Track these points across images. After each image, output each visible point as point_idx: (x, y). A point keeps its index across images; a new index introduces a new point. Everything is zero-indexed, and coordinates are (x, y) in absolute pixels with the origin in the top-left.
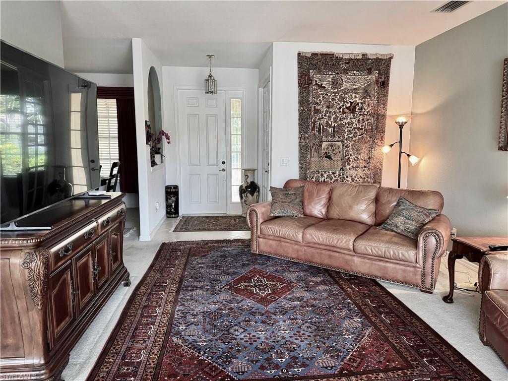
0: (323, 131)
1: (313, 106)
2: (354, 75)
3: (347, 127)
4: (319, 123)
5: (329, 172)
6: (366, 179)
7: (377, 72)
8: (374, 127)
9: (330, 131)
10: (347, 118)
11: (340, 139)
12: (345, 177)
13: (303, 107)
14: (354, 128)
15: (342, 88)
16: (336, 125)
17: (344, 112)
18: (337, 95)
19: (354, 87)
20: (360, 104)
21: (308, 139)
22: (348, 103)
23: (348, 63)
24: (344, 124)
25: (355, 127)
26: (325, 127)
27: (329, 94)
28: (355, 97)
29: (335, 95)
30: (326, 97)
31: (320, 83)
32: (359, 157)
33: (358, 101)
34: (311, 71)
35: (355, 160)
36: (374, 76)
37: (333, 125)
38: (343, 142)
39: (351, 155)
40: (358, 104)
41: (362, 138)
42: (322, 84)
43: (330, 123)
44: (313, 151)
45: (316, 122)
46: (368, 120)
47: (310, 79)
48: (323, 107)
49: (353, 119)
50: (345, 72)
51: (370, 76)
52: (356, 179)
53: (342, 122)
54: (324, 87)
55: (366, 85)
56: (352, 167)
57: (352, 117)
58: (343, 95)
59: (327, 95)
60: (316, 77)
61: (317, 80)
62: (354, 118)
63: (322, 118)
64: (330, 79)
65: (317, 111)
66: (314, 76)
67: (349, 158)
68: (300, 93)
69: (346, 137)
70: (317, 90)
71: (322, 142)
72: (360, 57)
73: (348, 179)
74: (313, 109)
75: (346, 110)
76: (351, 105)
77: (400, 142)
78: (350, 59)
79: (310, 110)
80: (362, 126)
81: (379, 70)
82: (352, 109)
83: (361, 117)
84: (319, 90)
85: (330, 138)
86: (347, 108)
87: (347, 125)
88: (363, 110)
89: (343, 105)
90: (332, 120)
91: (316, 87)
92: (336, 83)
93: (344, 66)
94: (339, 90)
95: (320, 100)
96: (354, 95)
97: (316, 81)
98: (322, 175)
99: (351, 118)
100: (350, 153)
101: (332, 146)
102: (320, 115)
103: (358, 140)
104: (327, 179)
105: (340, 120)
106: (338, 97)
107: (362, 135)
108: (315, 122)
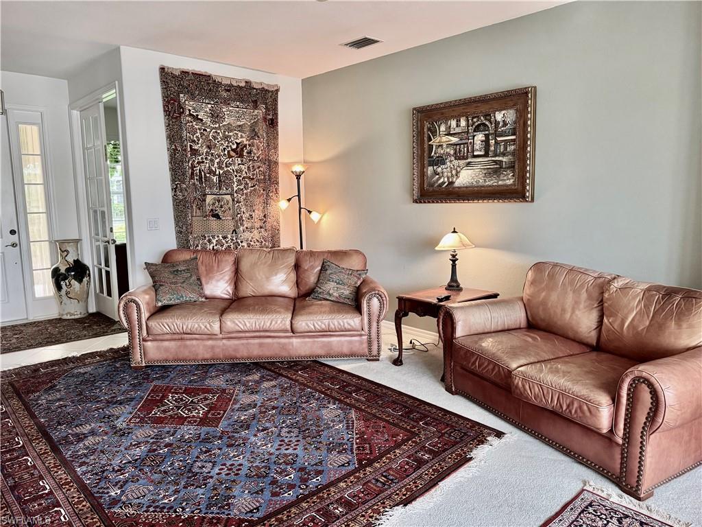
0: (206, 181)
1: (189, 144)
2: (238, 107)
3: (236, 176)
4: (198, 168)
5: (218, 237)
6: (264, 242)
7: (264, 106)
8: (267, 177)
9: (215, 180)
10: (235, 164)
11: (228, 192)
12: (239, 241)
13: (175, 146)
14: (244, 178)
15: (225, 123)
16: (221, 172)
17: (230, 157)
18: (218, 131)
19: (239, 123)
20: (248, 147)
21: (186, 190)
22: (233, 144)
23: (229, 91)
24: (231, 171)
25: (245, 175)
26: (208, 175)
27: (208, 130)
28: (242, 137)
29: (216, 132)
30: (205, 133)
31: (195, 114)
32: (253, 216)
33: (245, 143)
34: (182, 95)
35: (249, 219)
36: (261, 111)
37: (217, 173)
38: (232, 195)
39: (244, 213)
40: (245, 146)
41: (255, 190)
42: (197, 115)
43: (214, 169)
44: (194, 207)
45: (195, 167)
46: (259, 168)
47: (180, 106)
48: (202, 146)
49: (241, 166)
50: (226, 102)
51: (256, 111)
52: (252, 243)
53: (229, 169)
54: (202, 120)
55: (252, 121)
56: (247, 228)
57: (240, 162)
58: (227, 133)
59: (206, 131)
60: (190, 105)
61: (190, 108)
62: (243, 164)
63: (203, 162)
64: (208, 110)
65: (195, 152)
66: (187, 102)
67: (242, 217)
68: (169, 124)
69: (235, 189)
70: (191, 122)
71: (205, 195)
72: (243, 84)
73: (243, 244)
74: (189, 150)
75: (232, 153)
76: (237, 147)
77: (299, 196)
78: (230, 85)
79: (185, 150)
80: (253, 175)
81: (266, 104)
82: (239, 151)
83: (251, 163)
84: (195, 123)
85: (215, 191)
86: (233, 150)
87: (235, 173)
88: (253, 155)
89: (227, 146)
90: (216, 165)
91: (190, 119)
92: (216, 115)
93: (225, 94)
94: (221, 125)
95: (197, 137)
96: (240, 134)
97: (190, 110)
98: (210, 241)
99: (239, 164)
100: (242, 210)
101: (219, 201)
102: (200, 158)
103: (251, 192)
104: (216, 245)
105: (226, 167)
106: (220, 134)
107: (254, 186)
108: (193, 167)
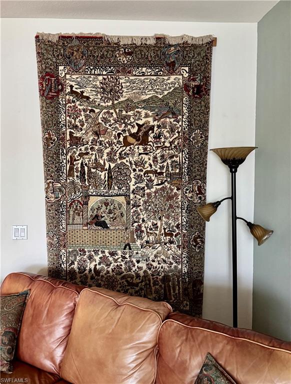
0: (90, 177)
1: (68, 131)
2: (143, 75)
4: (80, 162)
5: (103, 252)
7: (187, 69)
8: (185, 170)
9: (103, 177)
10: (133, 154)
11: (121, 192)
14: (147, 172)
15: (122, 99)
16: (113, 165)
19: (144, 97)
20: (156, 129)
22: (133, 127)
23: (130, 54)
24: (128, 164)
25: (149, 169)
26: (93, 170)
32: (159, 225)
34: (61, 68)
35: (151, 229)
36: (181, 77)
37: (107, 167)
38: (127, 196)
39: (143, 221)
41: (163, 189)
43: (102, 162)
44: (71, 213)
46: (172, 157)
49: (144, 156)
50: (126, 70)
51: (172, 78)
55: (166, 93)
56: (147, 242)
57: (142, 151)
58: (124, 113)
62: (147, 154)
63: (87, 154)
64: (98, 83)
65: (76, 141)
66: (68, 76)
69: (132, 188)
70: (74, 102)
71: (87, 196)
72: (152, 42)
74: (68, 138)
77: (233, 198)
79: (63, 139)
81: (190, 65)
84: (78, 103)
85: (102, 190)
88: (163, 140)
89: (124, 131)
90: (105, 157)
91: (71, 98)
92: (109, 89)
93: (124, 60)
94: (116, 102)
95: (80, 121)
98: (90, 258)
99: (140, 154)
101: (106, 204)
102: (83, 148)
104: (100, 264)
105: (121, 158)
106: (114, 115)
107: (162, 183)
